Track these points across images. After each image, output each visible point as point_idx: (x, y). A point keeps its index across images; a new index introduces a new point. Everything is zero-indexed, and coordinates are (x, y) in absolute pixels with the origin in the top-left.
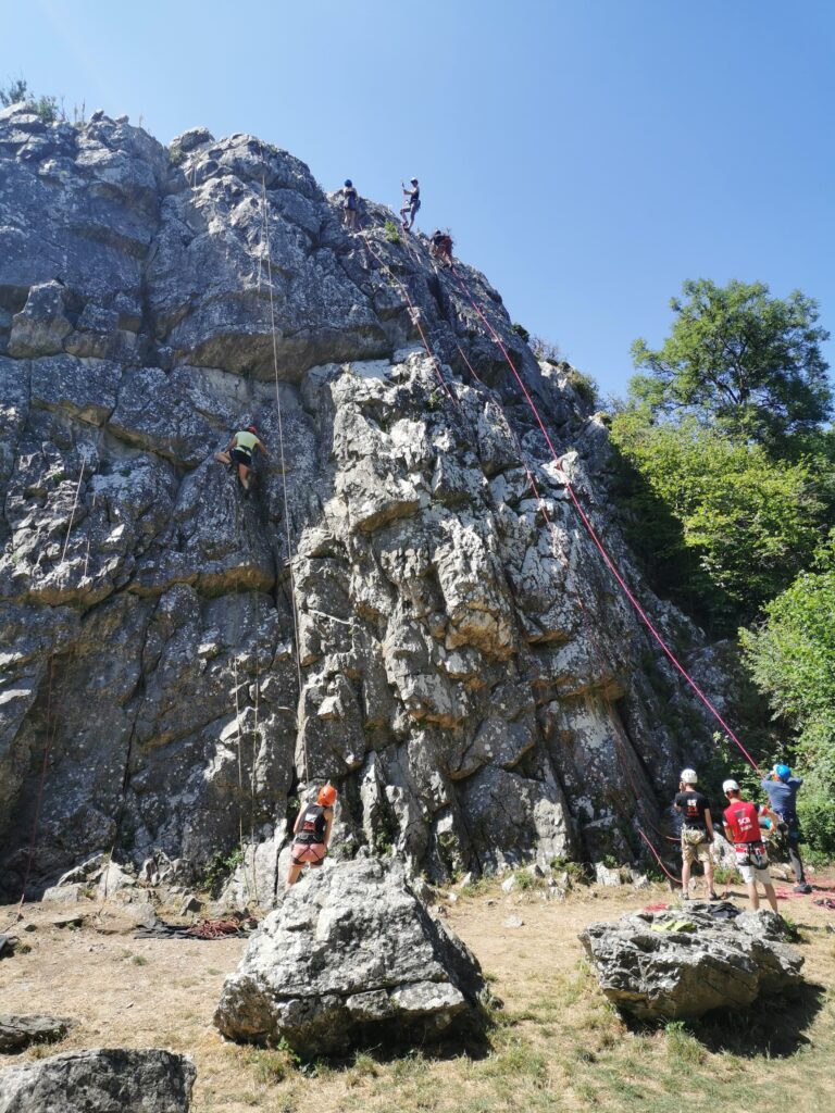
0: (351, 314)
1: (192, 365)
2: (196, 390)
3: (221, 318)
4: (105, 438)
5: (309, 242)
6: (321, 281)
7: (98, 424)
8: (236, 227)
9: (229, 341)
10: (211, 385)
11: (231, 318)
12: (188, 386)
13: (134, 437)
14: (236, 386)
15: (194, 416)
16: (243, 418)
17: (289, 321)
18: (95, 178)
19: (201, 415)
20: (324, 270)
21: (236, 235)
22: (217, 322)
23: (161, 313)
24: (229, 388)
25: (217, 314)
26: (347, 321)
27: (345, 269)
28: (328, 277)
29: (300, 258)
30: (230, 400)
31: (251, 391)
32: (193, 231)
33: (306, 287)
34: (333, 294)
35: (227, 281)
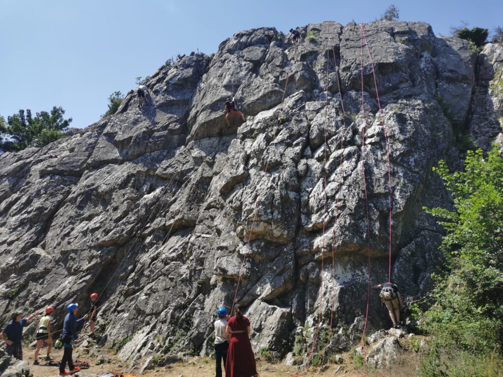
5: (252, 66)
11: (206, 116)
13: (164, 176)
14: (214, 141)
18: (170, 83)
22: (201, 120)
24: (210, 144)
26: (260, 95)
30: (209, 148)
31: (220, 141)
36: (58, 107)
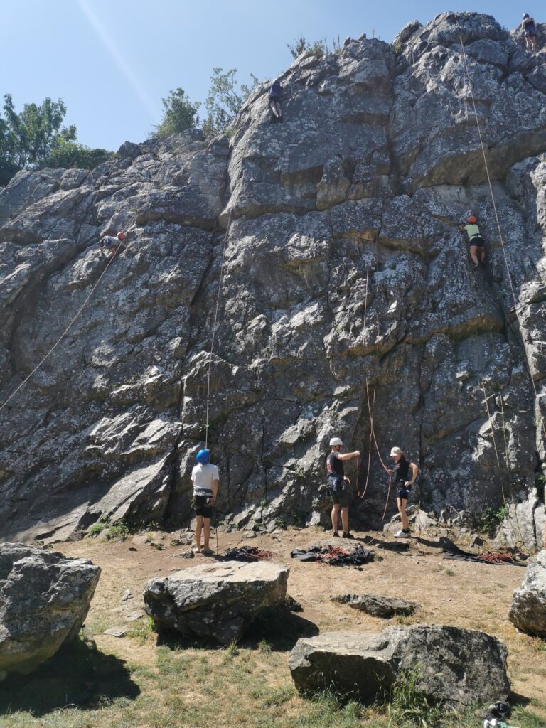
0: (540, 116)
1: (426, 186)
2: (431, 203)
3: (442, 149)
4: (378, 248)
5: (500, 72)
6: (513, 99)
7: (372, 240)
8: (445, 81)
9: (450, 163)
10: (440, 196)
11: (449, 146)
12: (425, 201)
13: (395, 243)
14: (458, 193)
15: (432, 221)
16: (466, 214)
17: (492, 136)
18: (350, 82)
19: (436, 219)
20: (515, 89)
21: (445, 87)
22: (440, 152)
23: (402, 157)
24: (453, 196)
25: (439, 147)
26: (537, 122)
27: (530, 83)
28: (518, 94)
29: (495, 87)
30: (455, 204)
31: (469, 194)
32: (416, 95)
33: (502, 106)
34: (524, 106)
35: (444, 121)
36: (55, 100)
